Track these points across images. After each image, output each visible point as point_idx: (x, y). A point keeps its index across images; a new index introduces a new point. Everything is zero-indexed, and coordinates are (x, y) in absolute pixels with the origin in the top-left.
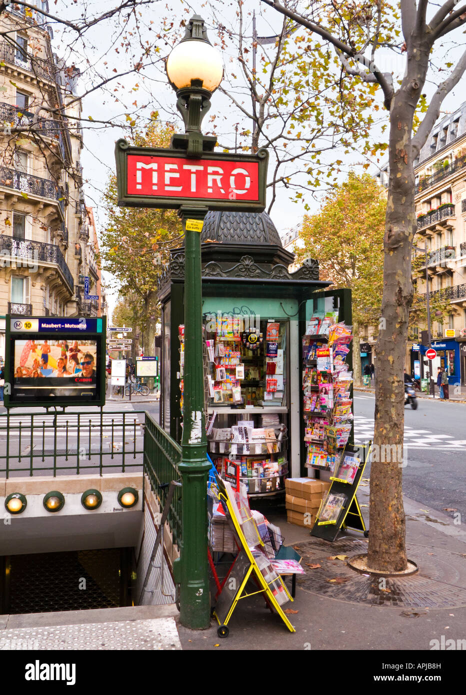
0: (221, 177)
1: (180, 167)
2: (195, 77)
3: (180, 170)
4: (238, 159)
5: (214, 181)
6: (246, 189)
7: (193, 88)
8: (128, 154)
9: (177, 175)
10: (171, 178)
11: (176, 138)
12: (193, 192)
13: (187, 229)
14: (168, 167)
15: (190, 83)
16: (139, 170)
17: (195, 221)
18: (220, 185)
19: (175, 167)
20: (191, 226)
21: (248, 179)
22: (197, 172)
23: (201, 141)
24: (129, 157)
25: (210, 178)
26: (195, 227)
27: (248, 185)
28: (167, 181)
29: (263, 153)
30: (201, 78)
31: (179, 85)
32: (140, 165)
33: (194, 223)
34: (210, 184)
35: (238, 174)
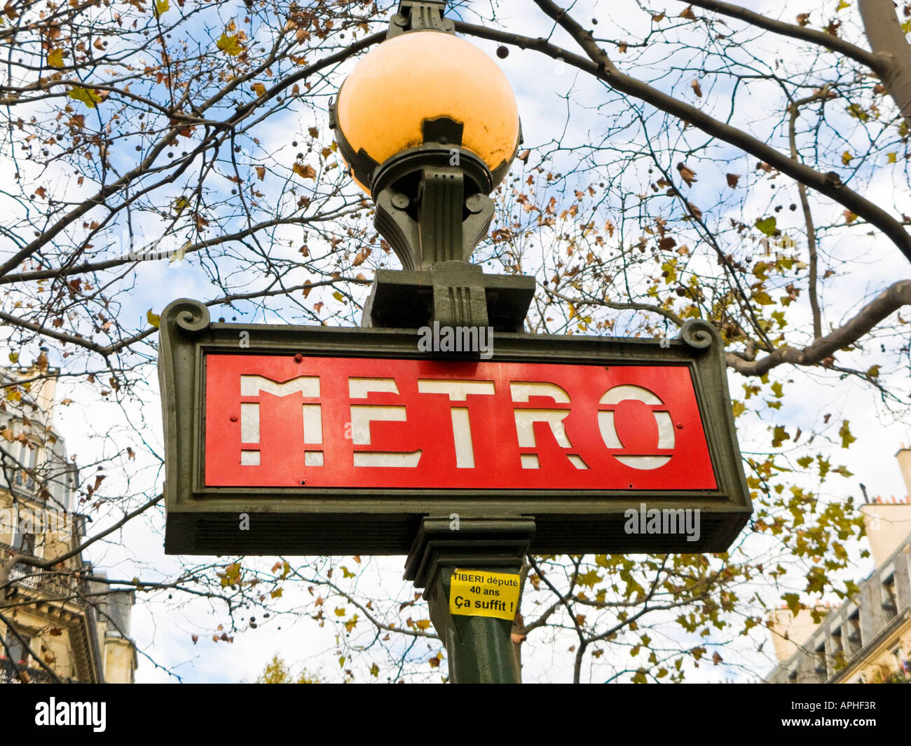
0: (564, 415)
1: (408, 388)
2: (433, 112)
3: (407, 398)
4: (617, 356)
5: (542, 430)
6: (664, 453)
7: (431, 146)
8: (207, 351)
9: (398, 415)
10: (375, 426)
11: (387, 281)
12: (465, 471)
13: (454, 610)
14: (359, 389)
15: (418, 135)
16: (250, 401)
17: (486, 575)
18: (562, 440)
19: (389, 387)
20: (473, 598)
21: (664, 422)
22: (473, 404)
23: (478, 289)
24: (211, 358)
25: (524, 423)
26: (488, 598)
27: (667, 440)
28: (361, 435)
29: (701, 333)
30: (456, 115)
31: (380, 153)
32: (251, 386)
33: (484, 585)
34: (526, 438)
35: (625, 403)
